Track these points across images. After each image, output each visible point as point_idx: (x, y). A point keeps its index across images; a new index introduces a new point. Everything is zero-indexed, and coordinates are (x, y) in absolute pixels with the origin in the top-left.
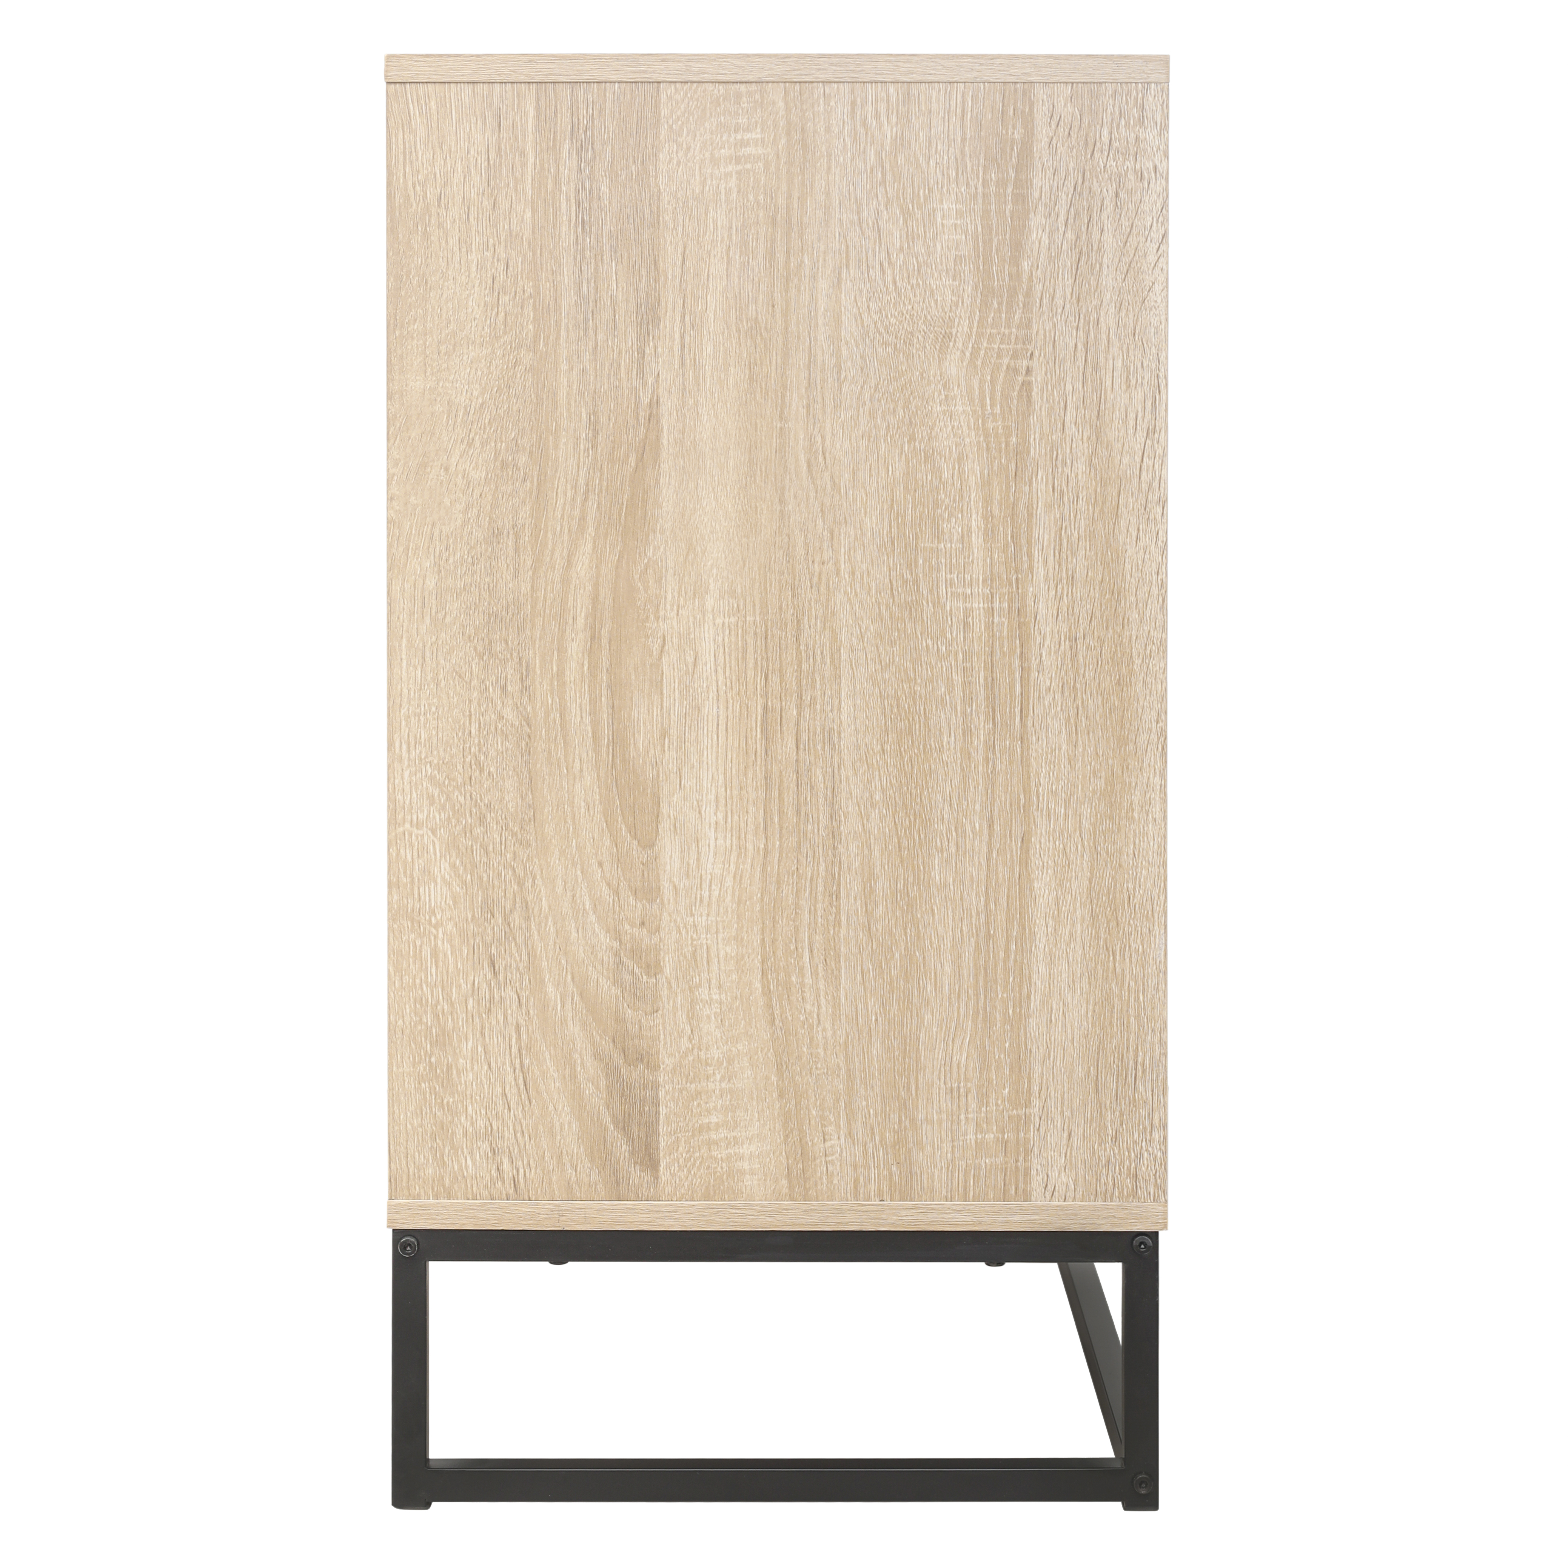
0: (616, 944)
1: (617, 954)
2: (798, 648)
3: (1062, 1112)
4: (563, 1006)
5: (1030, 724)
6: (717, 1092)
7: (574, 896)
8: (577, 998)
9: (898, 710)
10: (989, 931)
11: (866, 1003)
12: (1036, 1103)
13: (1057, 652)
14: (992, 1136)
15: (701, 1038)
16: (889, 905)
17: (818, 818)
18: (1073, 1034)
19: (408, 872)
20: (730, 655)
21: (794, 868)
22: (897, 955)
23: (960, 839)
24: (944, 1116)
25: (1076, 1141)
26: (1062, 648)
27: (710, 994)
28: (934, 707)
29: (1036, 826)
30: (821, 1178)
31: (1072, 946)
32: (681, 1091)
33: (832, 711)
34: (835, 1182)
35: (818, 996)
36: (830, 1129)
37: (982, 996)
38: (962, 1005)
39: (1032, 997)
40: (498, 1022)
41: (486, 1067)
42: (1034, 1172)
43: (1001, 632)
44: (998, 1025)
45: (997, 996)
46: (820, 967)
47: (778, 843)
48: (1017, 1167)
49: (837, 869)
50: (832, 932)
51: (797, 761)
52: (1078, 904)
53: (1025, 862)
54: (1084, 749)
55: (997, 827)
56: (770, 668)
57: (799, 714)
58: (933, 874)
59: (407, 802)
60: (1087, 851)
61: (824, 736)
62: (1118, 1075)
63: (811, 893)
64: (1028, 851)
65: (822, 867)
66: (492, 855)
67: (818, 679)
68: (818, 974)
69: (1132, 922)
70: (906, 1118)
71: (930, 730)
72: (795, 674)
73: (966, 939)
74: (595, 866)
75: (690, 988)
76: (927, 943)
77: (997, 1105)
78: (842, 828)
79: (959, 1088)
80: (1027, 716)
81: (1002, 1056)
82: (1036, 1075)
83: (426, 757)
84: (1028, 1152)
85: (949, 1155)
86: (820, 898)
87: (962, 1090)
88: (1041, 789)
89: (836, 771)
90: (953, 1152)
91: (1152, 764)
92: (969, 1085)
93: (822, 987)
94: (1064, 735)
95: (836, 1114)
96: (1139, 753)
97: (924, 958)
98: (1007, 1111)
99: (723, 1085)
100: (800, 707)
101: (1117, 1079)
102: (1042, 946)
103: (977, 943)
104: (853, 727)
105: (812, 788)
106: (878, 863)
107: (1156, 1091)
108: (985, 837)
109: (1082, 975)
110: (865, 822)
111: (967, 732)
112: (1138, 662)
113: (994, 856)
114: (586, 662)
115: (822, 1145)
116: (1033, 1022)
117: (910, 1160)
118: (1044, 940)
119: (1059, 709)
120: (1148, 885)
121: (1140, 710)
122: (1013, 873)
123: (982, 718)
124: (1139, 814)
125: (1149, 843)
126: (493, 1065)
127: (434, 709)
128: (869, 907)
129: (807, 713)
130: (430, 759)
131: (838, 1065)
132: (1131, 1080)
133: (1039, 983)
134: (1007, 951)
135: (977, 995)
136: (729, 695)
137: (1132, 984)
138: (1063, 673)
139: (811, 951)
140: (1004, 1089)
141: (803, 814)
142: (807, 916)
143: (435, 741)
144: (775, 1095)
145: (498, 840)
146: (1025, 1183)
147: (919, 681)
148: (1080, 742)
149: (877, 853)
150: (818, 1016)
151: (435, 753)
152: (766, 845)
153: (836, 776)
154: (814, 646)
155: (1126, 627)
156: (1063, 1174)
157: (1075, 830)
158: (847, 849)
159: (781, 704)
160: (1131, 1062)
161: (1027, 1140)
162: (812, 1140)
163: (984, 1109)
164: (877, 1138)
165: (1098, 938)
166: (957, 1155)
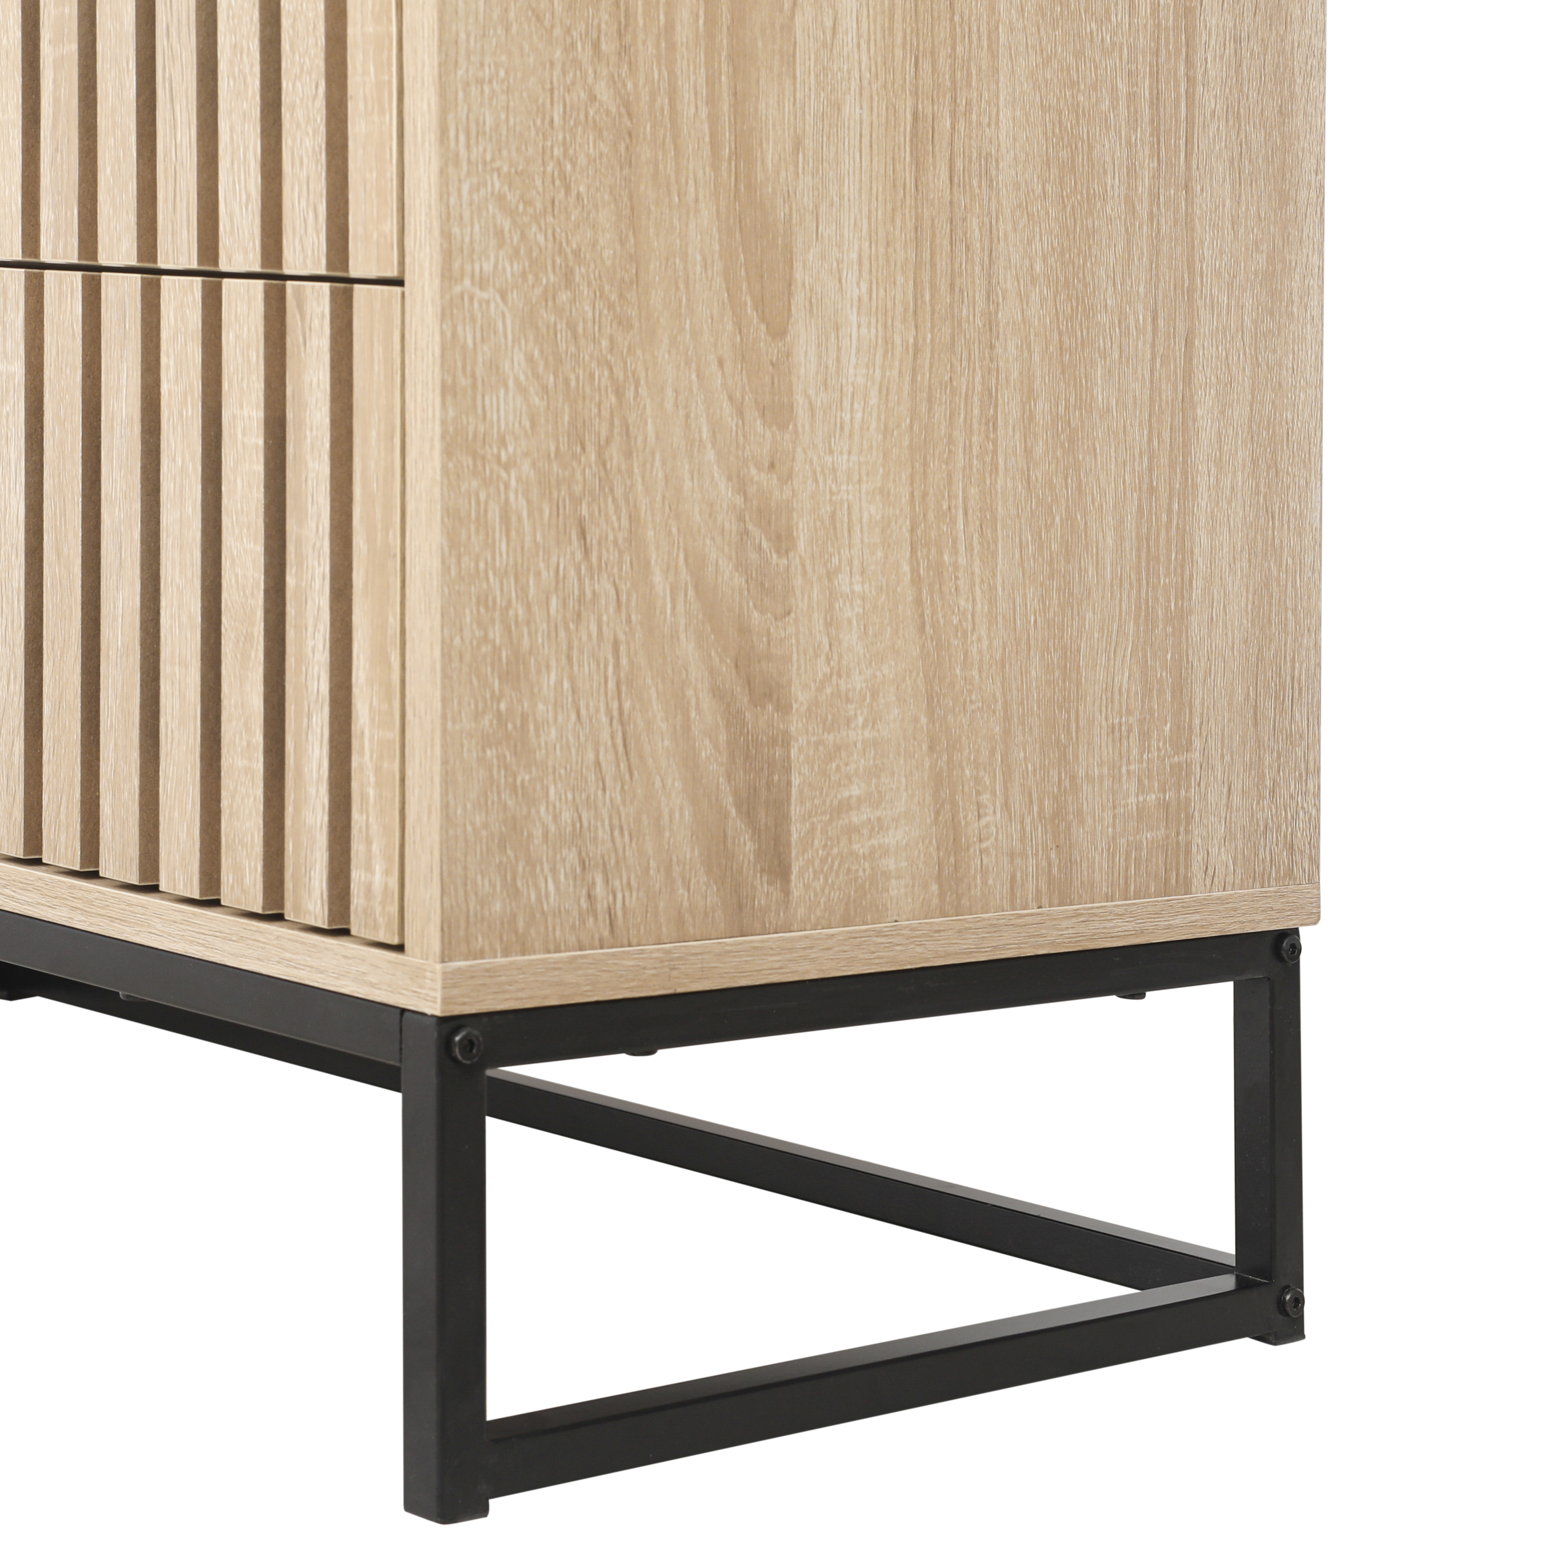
0: (739, 500)
1: (741, 518)
2: (952, 19)
3: (1222, 756)
4: (674, 608)
5: (1194, 166)
6: (859, 745)
7: (687, 416)
8: (691, 593)
9: (1060, 131)
10: (1152, 482)
11: (1025, 596)
12: (1197, 743)
13: (1222, 57)
14: (1154, 797)
15: (840, 656)
16: (1050, 441)
17: (974, 297)
18: (1233, 638)
19: (469, 368)
20: (875, 21)
21: (947, 378)
22: (1058, 519)
23: (1123, 338)
24: (1105, 770)
25: (1236, 799)
26: (1227, 51)
27: (851, 584)
28: (1098, 129)
29: (1200, 322)
30: (975, 878)
31: (1233, 505)
32: (817, 744)
33: (989, 125)
34: (990, 882)
35: (973, 585)
36: (985, 798)
37: (1144, 582)
38: (1125, 597)
39: (1194, 582)
40: (590, 636)
41: (573, 717)
42: (1194, 850)
43: (1167, 21)
44: (1161, 627)
45: (1160, 582)
46: (976, 536)
47: (929, 336)
48: (1178, 843)
49: (994, 381)
50: (988, 482)
51: (951, 203)
52: (1240, 442)
53: (1188, 378)
54: (1247, 209)
55: (1161, 322)
56: (921, 48)
57: (953, 127)
58: (1095, 392)
59: (467, 239)
60: (1249, 361)
61: (980, 165)
62: (1276, 697)
63: (965, 418)
64: (1191, 359)
65: (978, 378)
66: (582, 341)
67: (974, 72)
68: (972, 550)
69: (1290, 470)
70: (1066, 776)
71: (1093, 165)
72: (949, 61)
73: (1129, 494)
74: (714, 367)
75: (829, 574)
76: (1089, 499)
77: (1159, 749)
78: (1000, 315)
79: (1120, 724)
80: (1192, 154)
81: (1164, 674)
82: (1197, 702)
83: (493, 160)
84: (1189, 818)
85: (1110, 830)
86: (976, 426)
87: (1123, 728)
88: (1204, 265)
89: (994, 222)
90: (1114, 826)
91: (1311, 235)
92: (1131, 719)
93: (977, 571)
94: (1227, 186)
95: (992, 774)
96: (1299, 218)
97: (1086, 523)
98: (1169, 758)
99: (867, 733)
100: (953, 114)
101: (1275, 703)
102: (1204, 504)
103: (1139, 500)
104: (1012, 153)
105: (967, 247)
106: (1038, 373)
107: (1311, 720)
108: (1149, 335)
109: (1243, 548)
110: (1025, 307)
111: (1132, 172)
112: (1299, 81)
113: (1158, 366)
114: (701, 13)
115: (976, 825)
116: (1194, 619)
117: (1070, 840)
118: (1205, 496)
119: (1223, 144)
120: (1306, 415)
121: (1300, 154)
122: (1177, 393)
123: (1147, 152)
124: (1298, 309)
125: (1307, 352)
126: (583, 712)
127: (502, 73)
128: (1029, 444)
129: (961, 126)
130: (498, 164)
131: (994, 696)
132: (1288, 703)
133: (1200, 560)
134: (1170, 511)
135: (1139, 580)
136: (874, 88)
137: (1290, 561)
138: (1227, 90)
139: (966, 513)
140: (1166, 725)
141: (957, 289)
142: (961, 455)
143: (504, 133)
144: (925, 747)
145: (590, 314)
146: (1186, 868)
147: (1082, 87)
148: (1243, 198)
149: (1036, 357)
150: (973, 616)
151: (505, 153)
152: (916, 339)
153: (994, 231)
154: (970, 18)
155: (1289, 27)
156: (1223, 850)
157: (1237, 330)
158: (1006, 350)
159: (933, 108)
160: (1288, 678)
161: (1188, 800)
162: (965, 817)
163: (1145, 756)
164: (1036, 809)
165: (1258, 493)
166: (1118, 830)
